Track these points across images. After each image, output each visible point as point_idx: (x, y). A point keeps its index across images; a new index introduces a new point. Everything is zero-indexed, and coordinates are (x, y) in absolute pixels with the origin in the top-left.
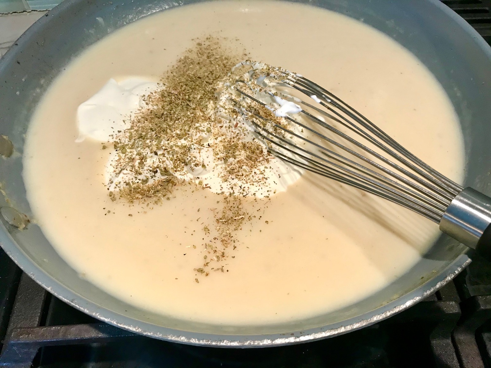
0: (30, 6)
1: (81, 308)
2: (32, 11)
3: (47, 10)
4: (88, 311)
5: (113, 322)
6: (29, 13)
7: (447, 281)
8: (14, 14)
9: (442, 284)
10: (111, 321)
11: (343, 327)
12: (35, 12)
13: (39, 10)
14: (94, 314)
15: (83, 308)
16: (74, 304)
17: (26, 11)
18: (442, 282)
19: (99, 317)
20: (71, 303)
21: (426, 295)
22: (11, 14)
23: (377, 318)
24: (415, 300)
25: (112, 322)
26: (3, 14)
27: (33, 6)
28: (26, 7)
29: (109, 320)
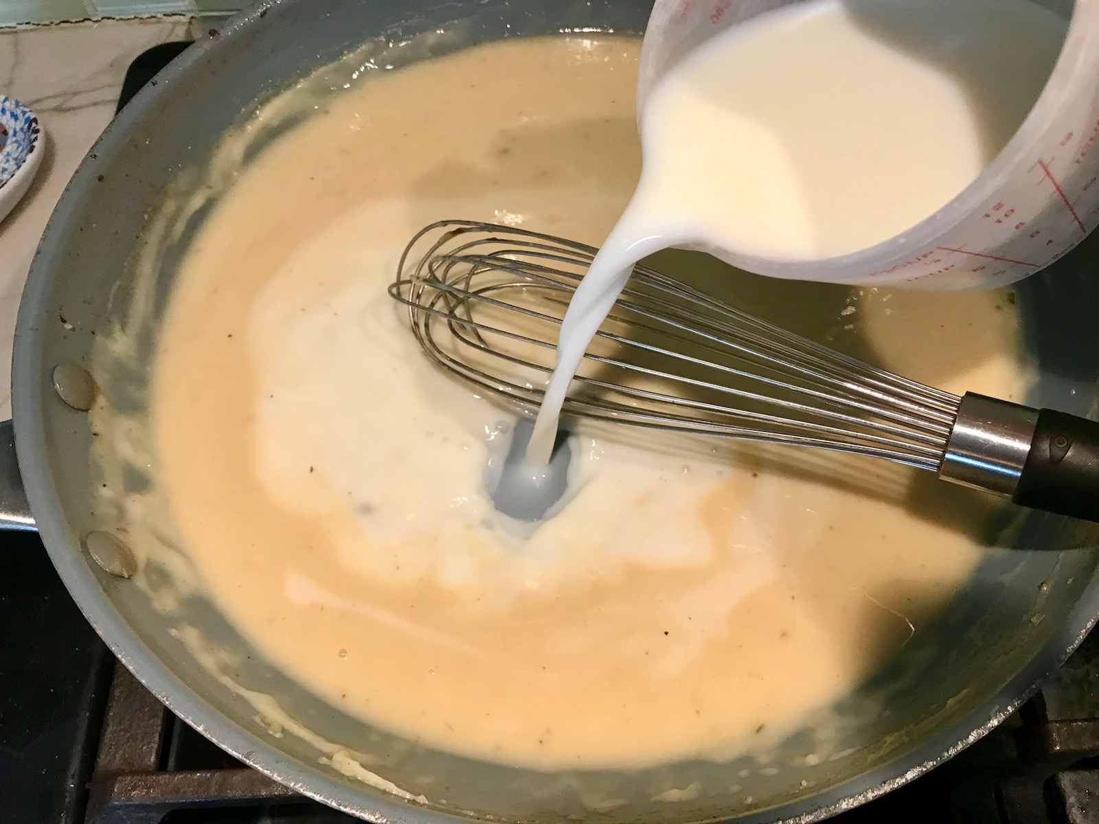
0: (99, 9)
1: (265, 771)
2: (103, 18)
3: (135, 18)
4: (279, 778)
5: (331, 802)
6: (96, 25)
7: (990, 728)
8: (62, 25)
9: (979, 735)
10: (326, 800)
11: (781, 822)
12: (111, 21)
13: (118, 18)
14: (292, 785)
15: (269, 772)
16: (251, 763)
17: (90, 20)
18: (980, 731)
19: (302, 791)
20: (245, 759)
21: (948, 757)
22: (56, 25)
23: (847, 804)
24: (925, 767)
25: (329, 802)
26: (39, 24)
27: (105, 9)
28: (90, 10)
29: (321, 798)
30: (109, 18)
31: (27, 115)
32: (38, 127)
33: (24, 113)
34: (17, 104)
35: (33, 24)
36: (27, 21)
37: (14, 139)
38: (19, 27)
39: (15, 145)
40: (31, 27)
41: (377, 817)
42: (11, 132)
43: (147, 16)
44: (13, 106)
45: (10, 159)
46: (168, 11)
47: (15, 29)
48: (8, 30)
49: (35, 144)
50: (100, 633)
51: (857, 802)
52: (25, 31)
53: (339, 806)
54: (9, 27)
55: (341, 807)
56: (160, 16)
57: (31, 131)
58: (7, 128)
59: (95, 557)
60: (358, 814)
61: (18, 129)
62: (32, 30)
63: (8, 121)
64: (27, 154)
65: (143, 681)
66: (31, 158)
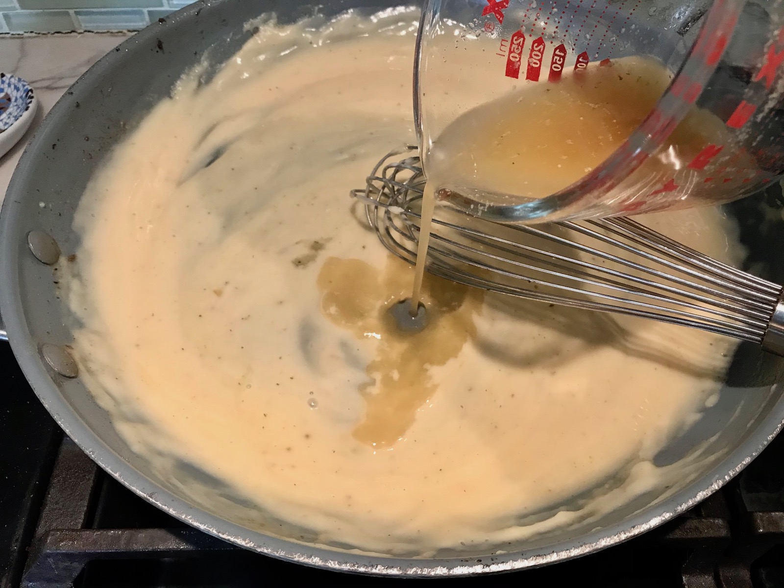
0: (83, 24)
1: (164, 507)
2: (85, 31)
3: (108, 32)
4: (174, 512)
5: (213, 530)
6: (80, 35)
7: (712, 491)
8: (56, 34)
9: (704, 495)
11: (555, 553)
12: (90, 33)
13: (95, 31)
14: (183, 517)
15: (166, 507)
16: (154, 501)
17: (76, 32)
18: (705, 493)
19: (190, 521)
20: (149, 498)
21: (681, 510)
22: (52, 34)
24: (664, 517)
25: (211, 530)
26: (39, 33)
27: (87, 25)
28: (76, 25)
29: (205, 527)
30: (89, 31)
31: (26, 87)
32: (32, 95)
33: (24, 86)
34: (20, 80)
35: (36, 33)
36: (32, 31)
37: (15, 104)
38: (26, 35)
39: (15, 108)
40: (33, 35)
41: (247, 542)
42: (13, 100)
43: (116, 31)
44: (16, 82)
45: (11, 116)
46: (131, 28)
47: (22, 36)
48: (17, 36)
49: (30, 105)
50: (46, 406)
51: (613, 540)
52: (29, 37)
53: (218, 533)
54: (19, 34)
55: (220, 534)
56: (125, 31)
57: (27, 98)
58: (11, 96)
59: (48, 359)
60: (232, 539)
61: (18, 97)
62: (35, 37)
63: (12, 92)
64: (23, 112)
65: (76, 441)
66: (26, 114)
